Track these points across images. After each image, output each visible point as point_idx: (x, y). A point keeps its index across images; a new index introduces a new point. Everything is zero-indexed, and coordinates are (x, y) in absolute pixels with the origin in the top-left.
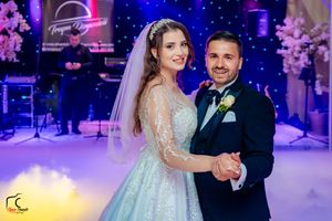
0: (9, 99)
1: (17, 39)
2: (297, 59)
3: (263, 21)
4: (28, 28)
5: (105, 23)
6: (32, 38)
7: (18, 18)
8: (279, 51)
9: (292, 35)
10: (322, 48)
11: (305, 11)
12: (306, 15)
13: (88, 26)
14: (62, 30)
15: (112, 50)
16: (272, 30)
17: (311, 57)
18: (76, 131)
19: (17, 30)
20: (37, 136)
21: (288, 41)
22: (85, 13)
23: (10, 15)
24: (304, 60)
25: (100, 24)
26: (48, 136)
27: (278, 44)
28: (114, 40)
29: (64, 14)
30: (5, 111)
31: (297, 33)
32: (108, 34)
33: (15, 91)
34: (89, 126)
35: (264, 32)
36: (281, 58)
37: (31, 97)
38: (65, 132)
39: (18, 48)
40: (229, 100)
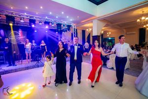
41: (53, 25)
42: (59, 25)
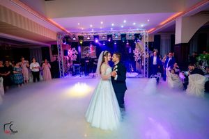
0: (75, 69)
1: (76, 56)
3: (130, 49)
4: (78, 53)
6: (79, 56)
7: (76, 51)
8: (134, 56)
12: (140, 48)
15: (96, 57)
16: (132, 51)
17: (141, 57)
19: (76, 54)
20: (81, 76)
21: (136, 54)
23: (74, 51)
24: (139, 58)
25: (93, 52)
26: (83, 76)
27: (134, 54)
30: (74, 71)
31: (138, 52)
32: (95, 54)
33: (76, 67)
34: (92, 74)
35: (130, 52)
36: (134, 58)
39: (76, 58)
40: (116, 67)
41: (116, 37)
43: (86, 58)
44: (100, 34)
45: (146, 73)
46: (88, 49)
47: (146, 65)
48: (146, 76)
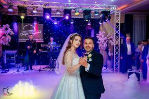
0: (7, 58)
1: (9, 38)
2: (103, 44)
3: (93, 32)
4: (13, 34)
5: (40, 32)
7: (10, 30)
8: (97, 42)
9: (101, 37)
10: (111, 41)
11: (105, 29)
12: (105, 31)
13: (34, 33)
14: (25, 34)
15: (43, 41)
17: (107, 44)
18: (31, 69)
19: (9, 34)
20: (18, 71)
21: (100, 39)
22: (33, 29)
23: (7, 29)
25: (38, 33)
28: (44, 38)
29: (26, 29)
30: (5, 62)
31: (103, 36)
33: (9, 56)
35: (93, 36)
36: (98, 44)
37: (15, 57)
38: (27, 69)
39: (10, 41)
40: (90, 55)
41: (77, 14)
42: (87, 12)
43: (29, 42)
44: (54, 8)
45: (117, 66)
46: (29, 28)
47: (117, 56)
48: (117, 71)
